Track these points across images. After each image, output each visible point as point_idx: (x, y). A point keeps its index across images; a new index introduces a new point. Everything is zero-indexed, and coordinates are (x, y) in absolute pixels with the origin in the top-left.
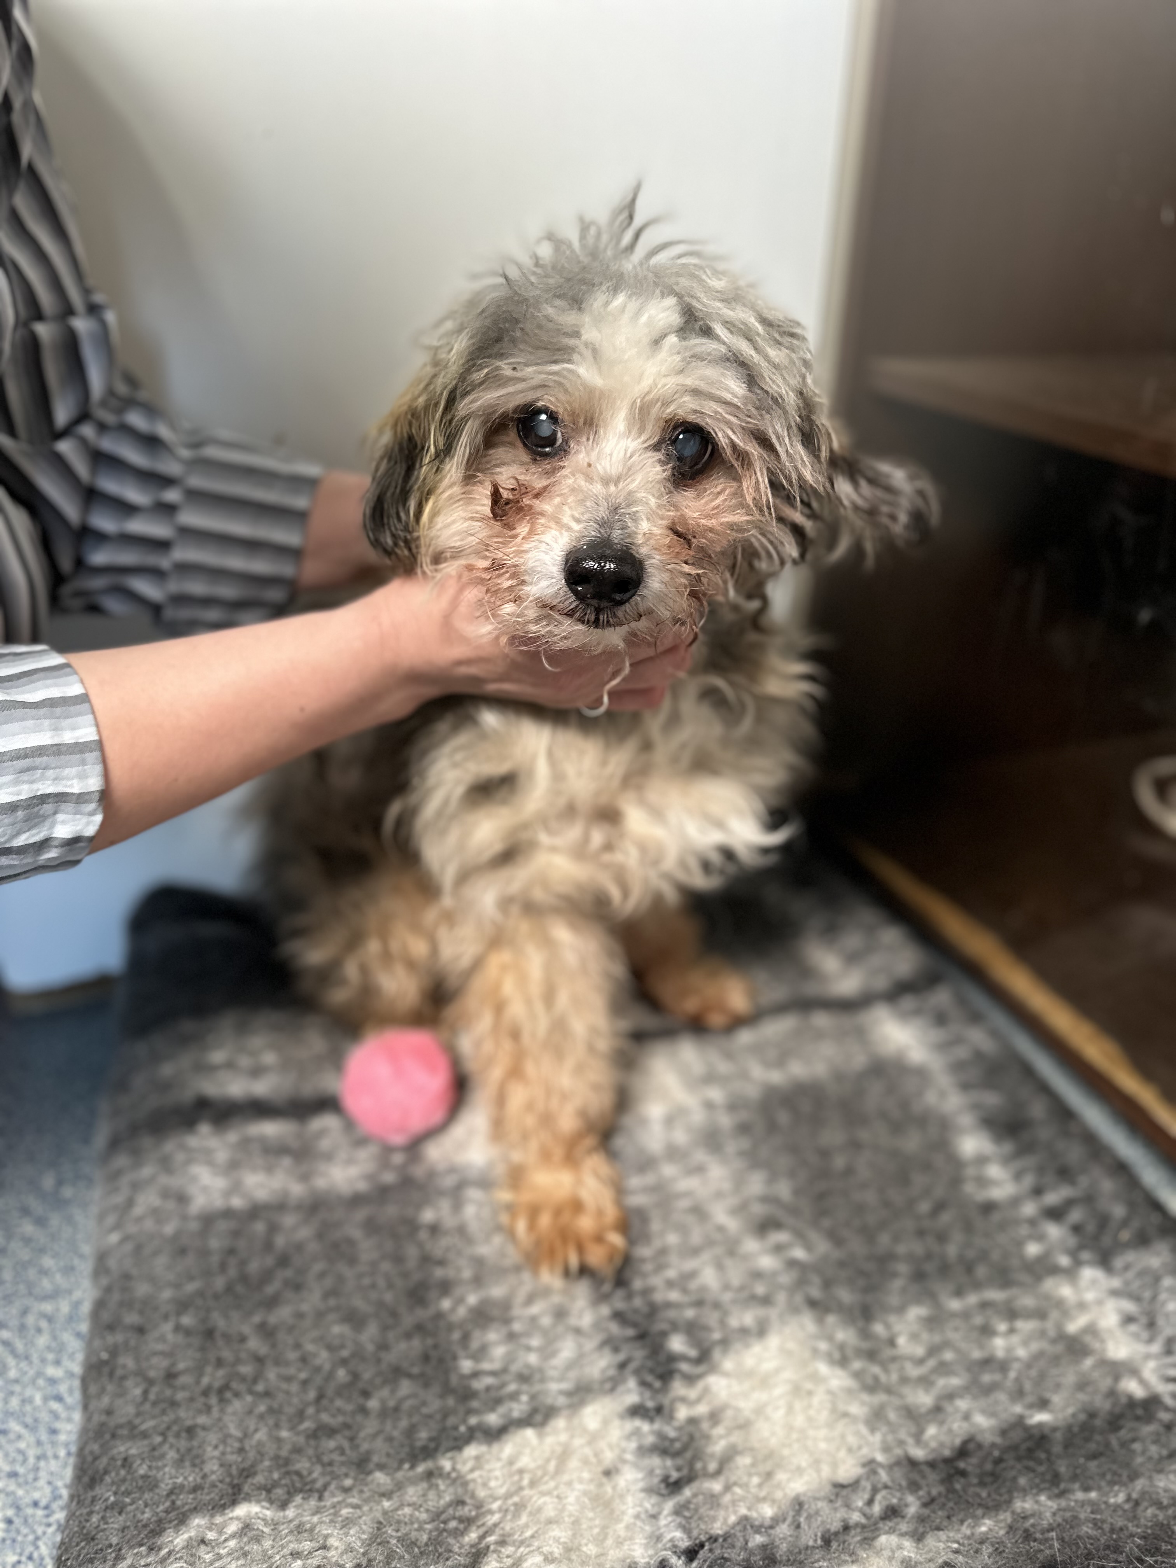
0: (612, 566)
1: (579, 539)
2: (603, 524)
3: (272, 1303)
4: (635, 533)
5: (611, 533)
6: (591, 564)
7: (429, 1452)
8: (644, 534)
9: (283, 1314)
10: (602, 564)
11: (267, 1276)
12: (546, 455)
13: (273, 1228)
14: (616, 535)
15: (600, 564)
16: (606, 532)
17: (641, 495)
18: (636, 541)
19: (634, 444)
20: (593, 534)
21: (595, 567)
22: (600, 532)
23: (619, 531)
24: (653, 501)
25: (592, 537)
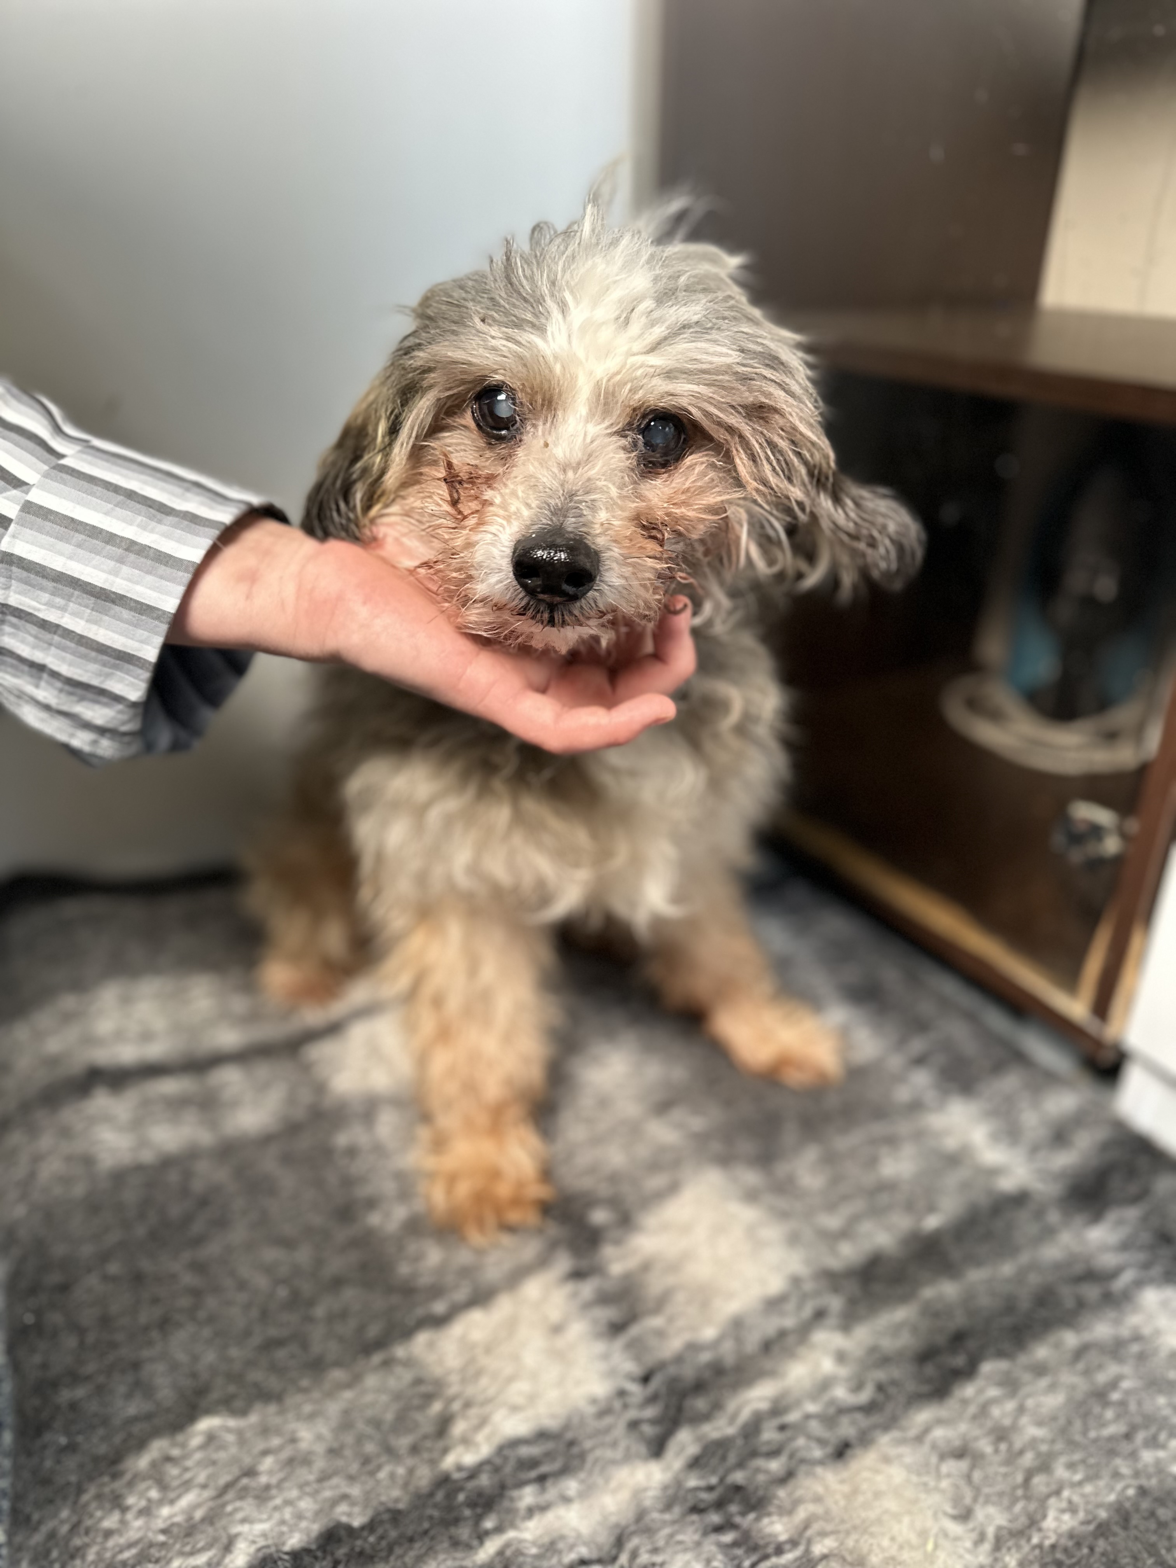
0: (563, 557)
1: (528, 527)
2: (556, 512)
3: (198, 1241)
4: (592, 523)
5: (564, 521)
6: (540, 553)
7: (381, 1343)
8: (602, 524)
9: (212, 1249)
10: (552, 554)
11: (187, 1220)
12: (501, 439)
13: (187, 1175)
14: (570, 523)
15: (549, 553)
16: (559, 520)
17: (600, 484)
18: (592, 531)
19: (596, 429)
20: (544, 521)
21: (544, 557)
22: (551, 520)
23: (573, 520)
24: (614, 491)
25: (543, 524)
